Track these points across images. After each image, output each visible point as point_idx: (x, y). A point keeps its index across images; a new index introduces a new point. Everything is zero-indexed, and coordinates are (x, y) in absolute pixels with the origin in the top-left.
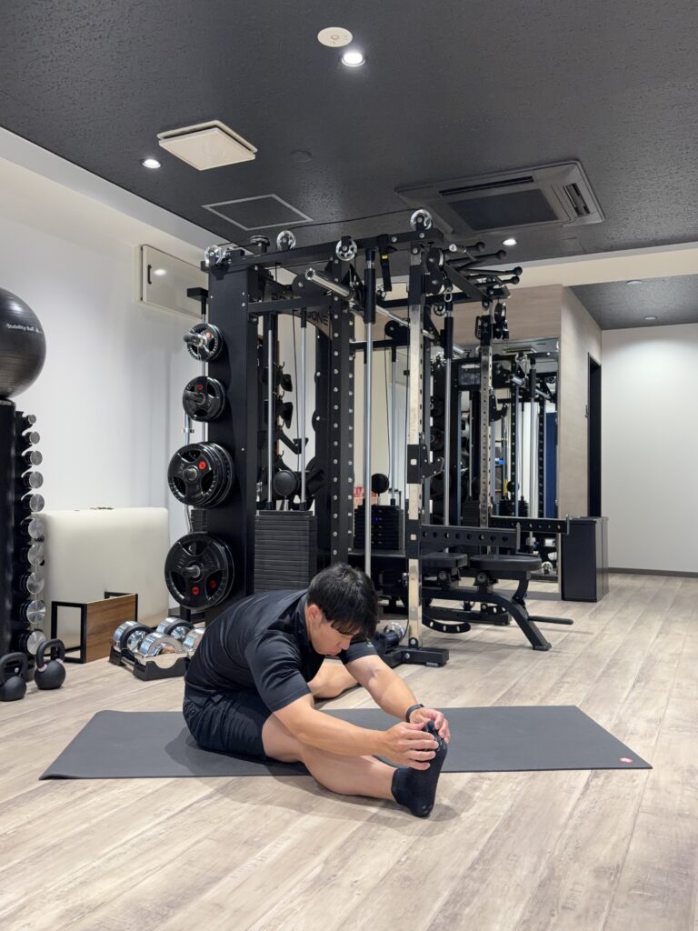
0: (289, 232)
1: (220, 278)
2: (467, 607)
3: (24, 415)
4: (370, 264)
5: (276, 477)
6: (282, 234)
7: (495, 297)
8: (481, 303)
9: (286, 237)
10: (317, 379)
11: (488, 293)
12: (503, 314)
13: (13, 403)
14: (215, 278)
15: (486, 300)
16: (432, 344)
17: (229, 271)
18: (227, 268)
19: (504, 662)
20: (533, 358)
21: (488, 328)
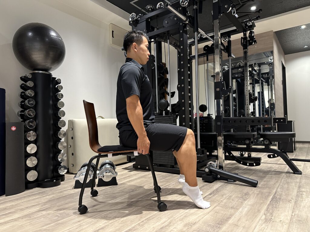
0: (161, 2)
1: (136, 26)
2: (242, 155)
3: (56, 79)
4: (195, 7)
5: (159, 102)
6: (159, 4)
7: (249, 29)
8: (242, 33)
9: (161, 4)
10: (179, 71)
11: (246, 27)
12: (253, 35)
13: (50, 73)
14: (134, 26)
15: (244, 31)
16: (223, 51)
17: (139, 22)
18: (138, 22)
19: (265, 179)
20: (260, 65)
21: (246, 42)
